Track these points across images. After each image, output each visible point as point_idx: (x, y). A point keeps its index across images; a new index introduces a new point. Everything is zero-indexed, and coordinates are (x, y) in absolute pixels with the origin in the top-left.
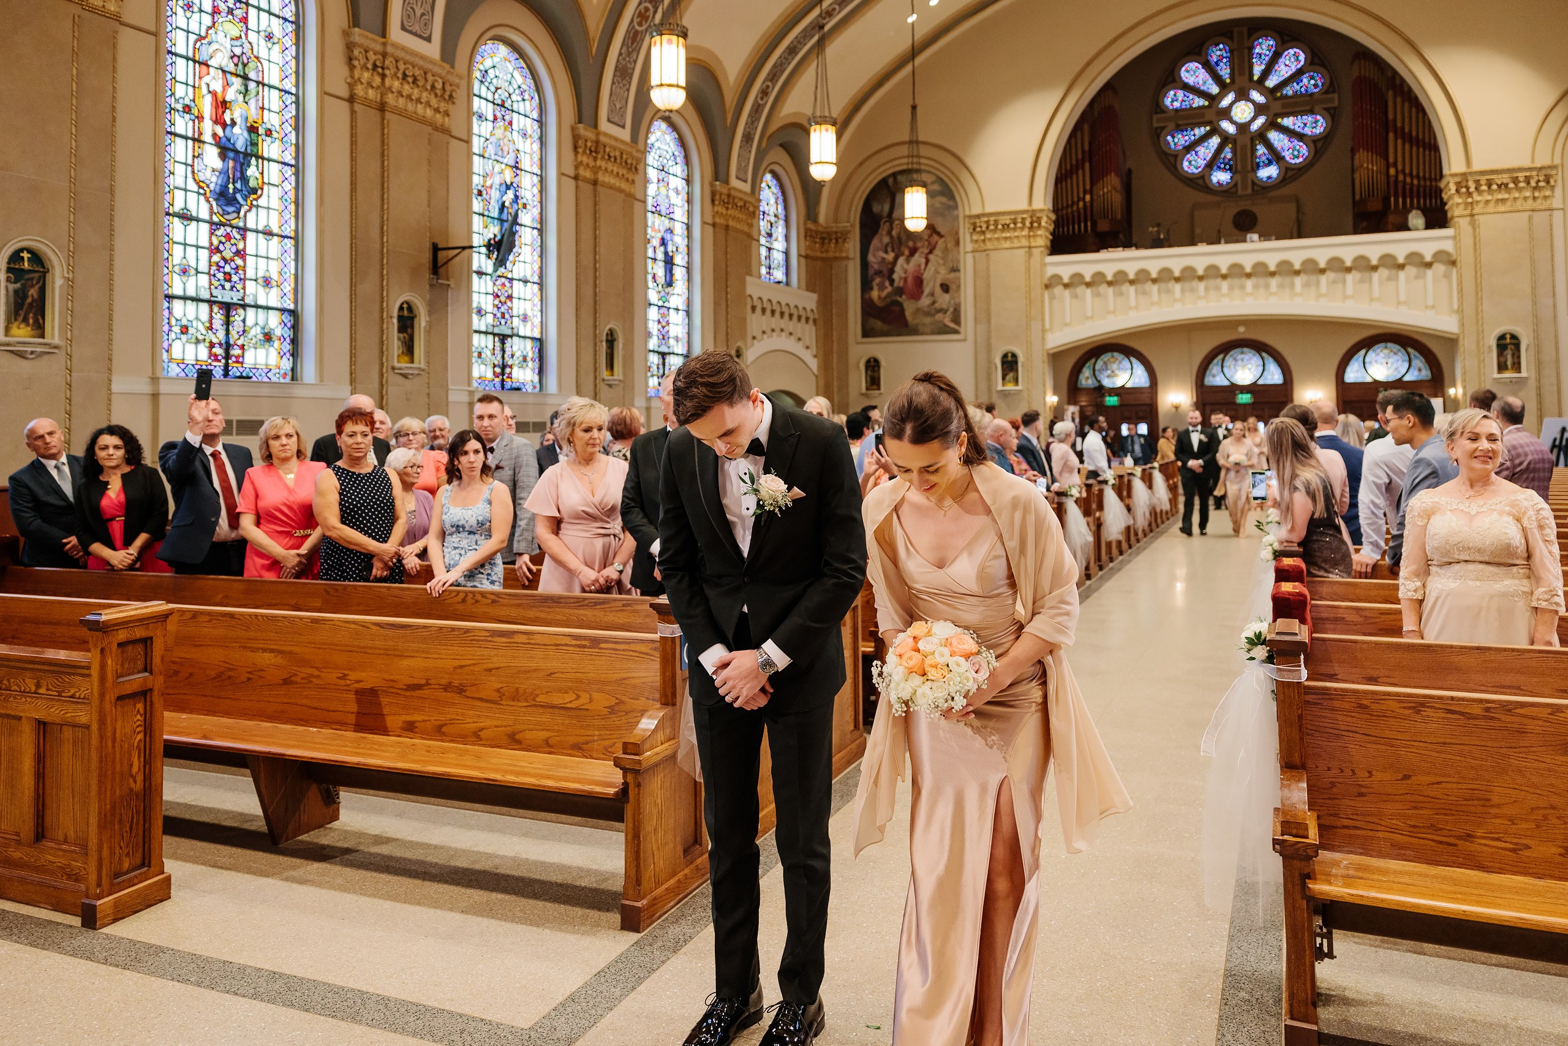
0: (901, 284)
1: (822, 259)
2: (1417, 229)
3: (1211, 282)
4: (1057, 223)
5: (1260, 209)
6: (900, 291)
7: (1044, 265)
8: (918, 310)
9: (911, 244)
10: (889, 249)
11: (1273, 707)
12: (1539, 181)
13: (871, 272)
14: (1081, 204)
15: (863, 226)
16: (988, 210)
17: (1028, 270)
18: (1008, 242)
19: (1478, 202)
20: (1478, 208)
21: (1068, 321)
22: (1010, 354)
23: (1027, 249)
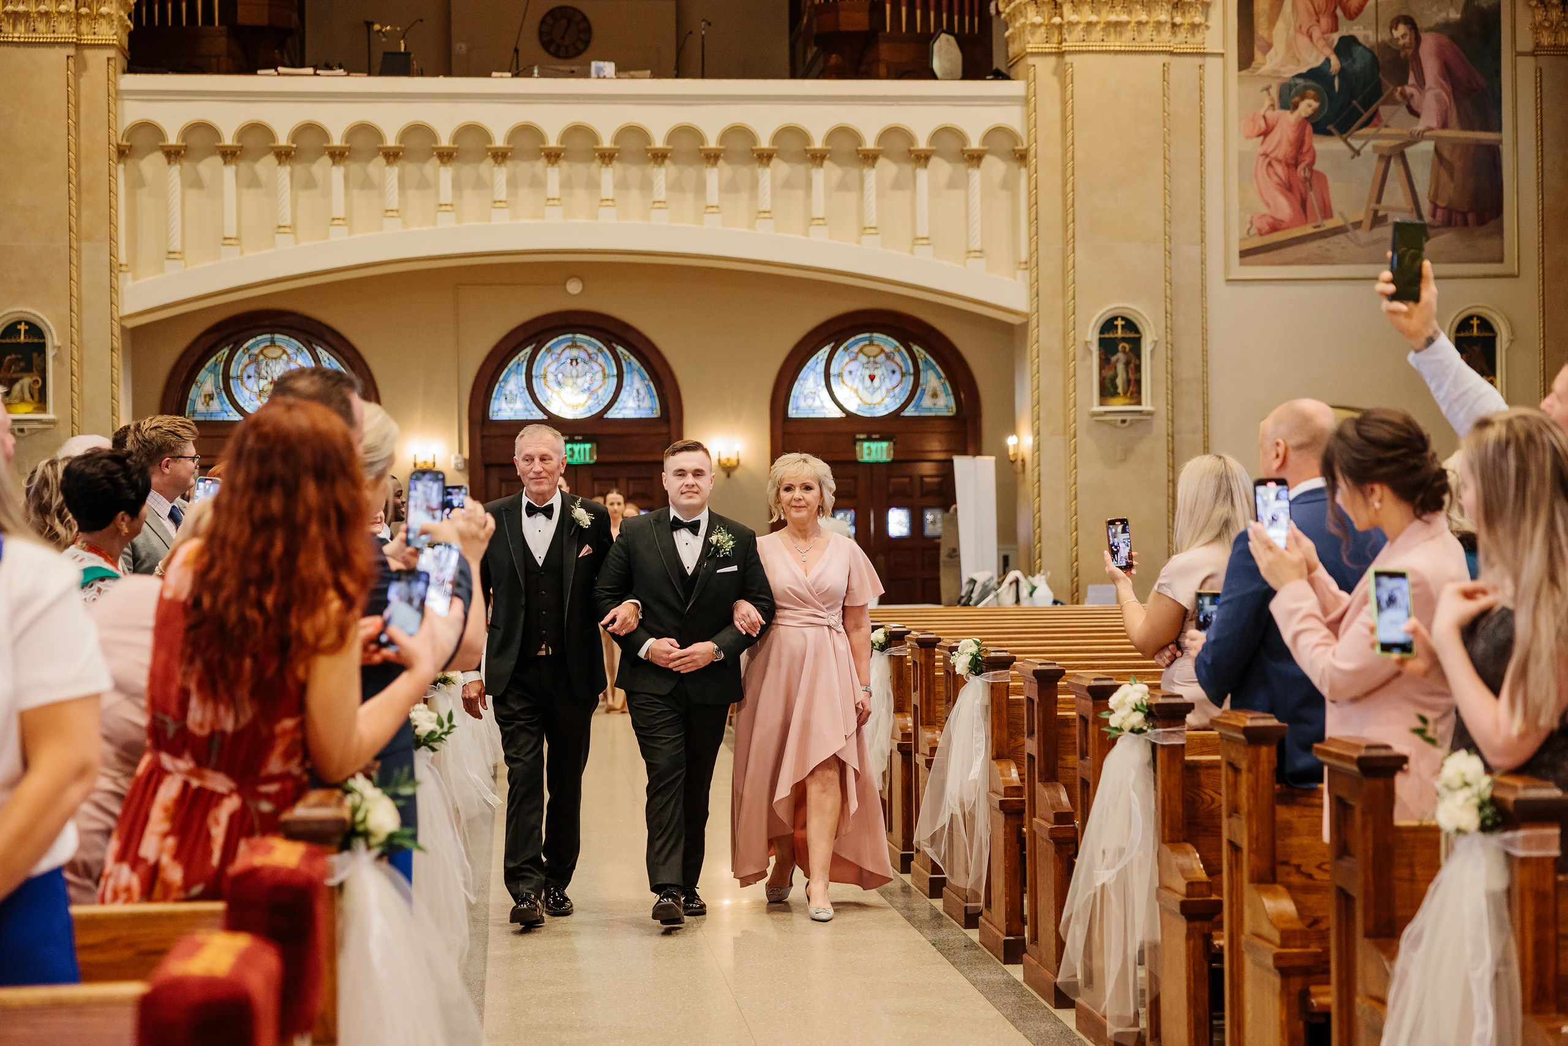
2: (949, 77)
5: (595, 6)
18: (21, 28)
19: (1071, 24)
20: (1072, 41)
21: (176, 245)
22: (22, 327)
23: (71, 51)
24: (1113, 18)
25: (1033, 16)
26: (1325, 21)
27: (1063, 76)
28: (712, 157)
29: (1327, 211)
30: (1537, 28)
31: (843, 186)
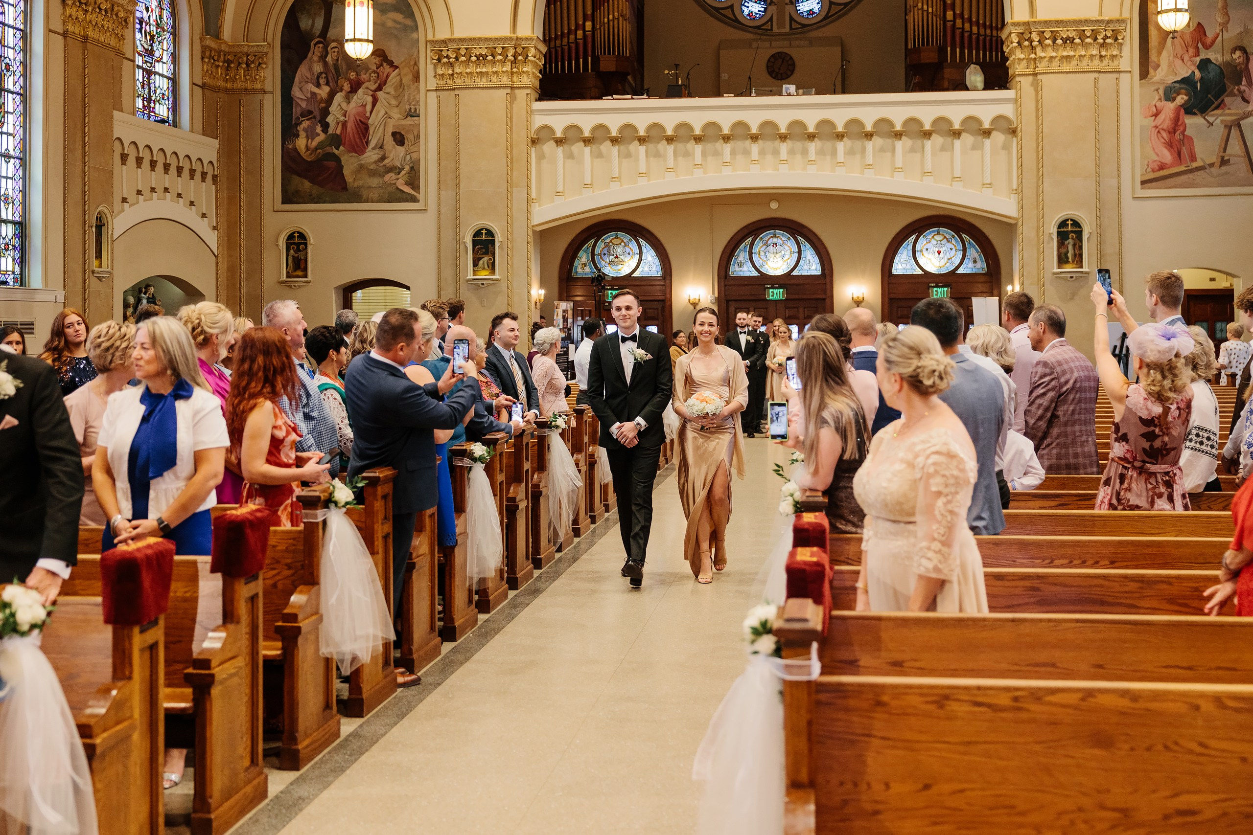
0: (338, 132)
1: (226, 89)
2: (976, 89)
3: (739, 144)
4: (548, 57)
5: (799, 53)
6: (336, 140)
7: (530, 112)
8: (361, 167)
9: (353, 75)
10: (322, 81)
11: (779, 711)
12: (1106, 37)
13: (296, 112)
14: (580, 33)
15: (283, 47)
16: (458, 35)
17: (510, 118)
18: (484, 80)
19: (1041, 58)
20: (1042, 67)
21: (560, 189)
22: (484, 232)
23: (509, 91)
24: (1065, 54)
25: (1019, 54)
26: (1191, 51)
27: (1036, 85)
28: (840, 136)
29: (1193, 158)
31: (912, 150)
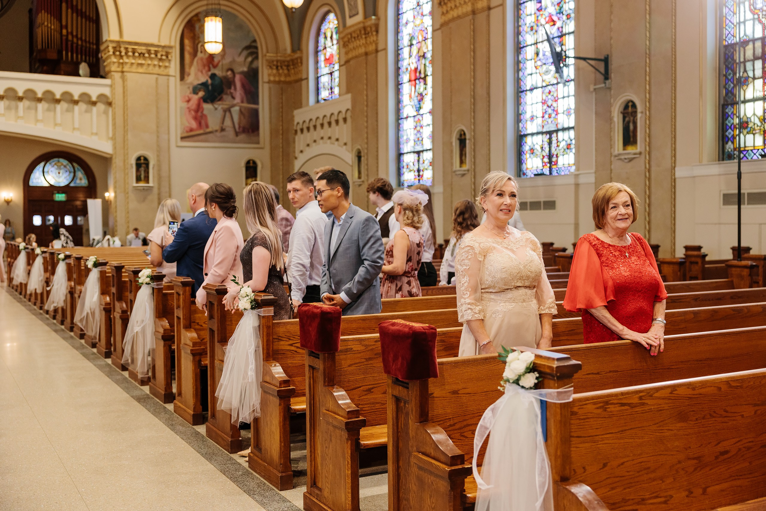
2: (85, 76)
19: (126, 63)
20: (126, 68)
24: (140, 62)
25: (114, 59)
26: (207, 68)
27: (123, 78)
29: (207, 126)
30: (269, 75)
31: (48, 110)
